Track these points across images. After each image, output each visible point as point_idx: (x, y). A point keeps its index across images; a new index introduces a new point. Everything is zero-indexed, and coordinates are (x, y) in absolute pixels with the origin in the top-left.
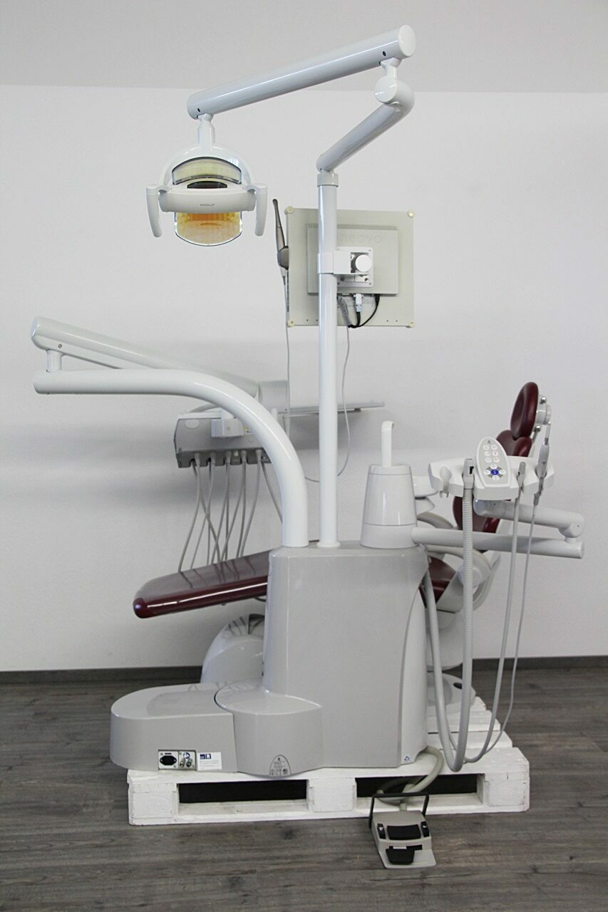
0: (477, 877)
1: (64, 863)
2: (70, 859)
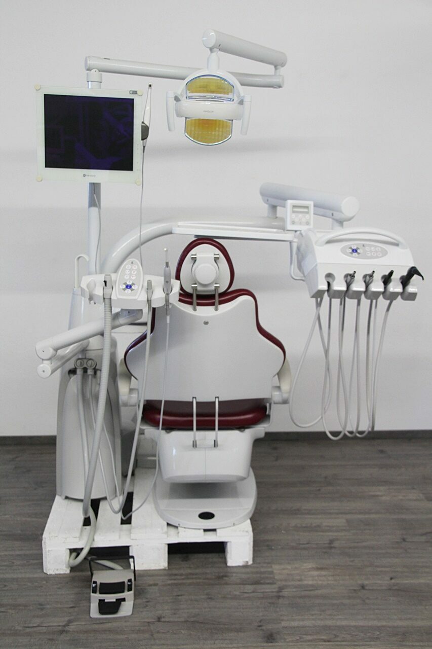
0: (319, 592)
1: (20, 576)
2: (25, 573)
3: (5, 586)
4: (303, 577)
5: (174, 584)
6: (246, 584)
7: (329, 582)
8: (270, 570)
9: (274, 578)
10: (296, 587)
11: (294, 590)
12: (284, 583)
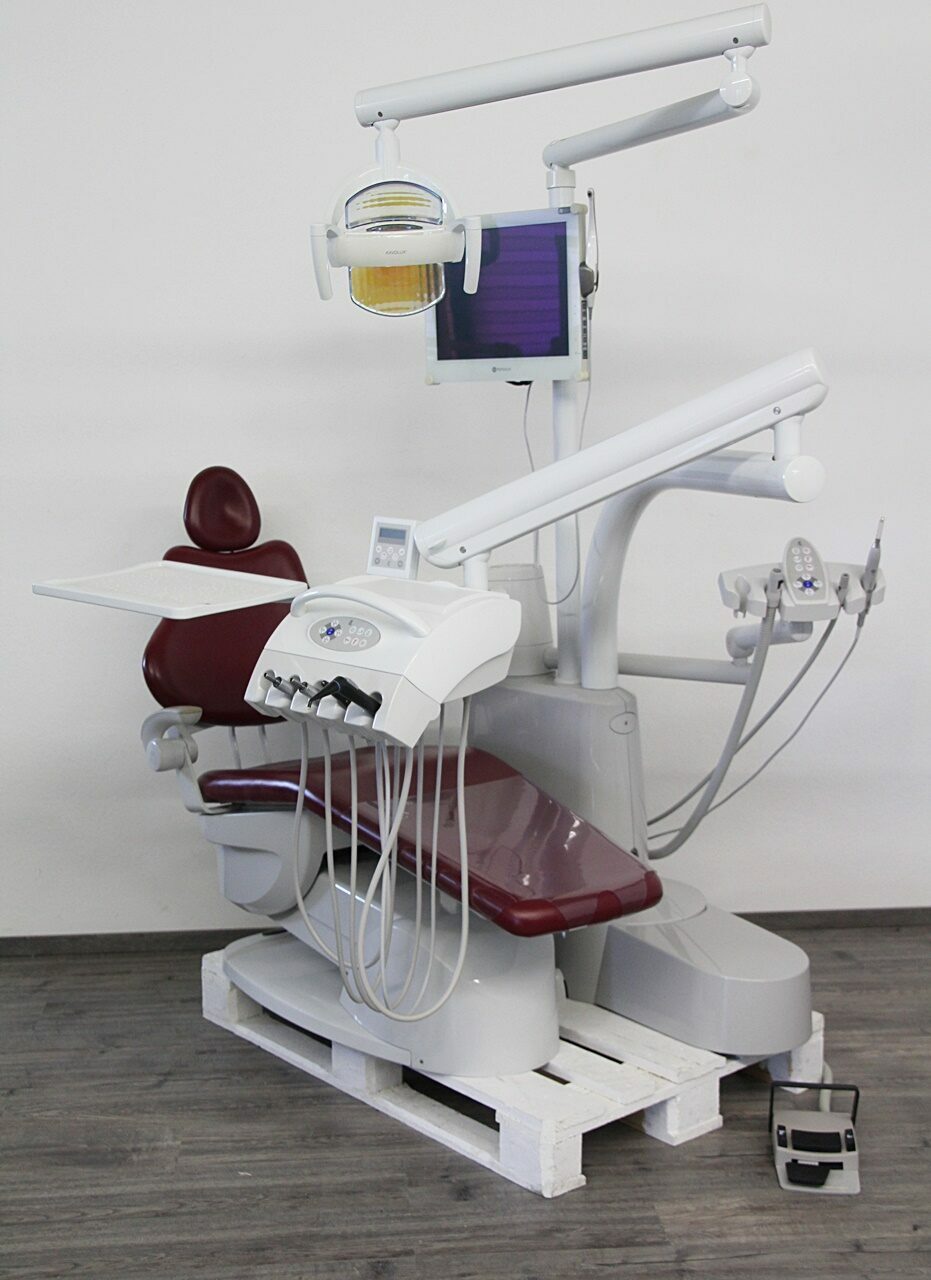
0: (766, 1259)
1: (106, 1242)
2: (115, 1235)
3: (76, 1265)
4: (725, 1229)
5: (450, 1250)
6: (604, 1247)
7: (784, 1238)
8: (651, 1214)
9: (664, 1233)
10: (713, 1250)
11: (711, 1256)
12: (686, 1242)
